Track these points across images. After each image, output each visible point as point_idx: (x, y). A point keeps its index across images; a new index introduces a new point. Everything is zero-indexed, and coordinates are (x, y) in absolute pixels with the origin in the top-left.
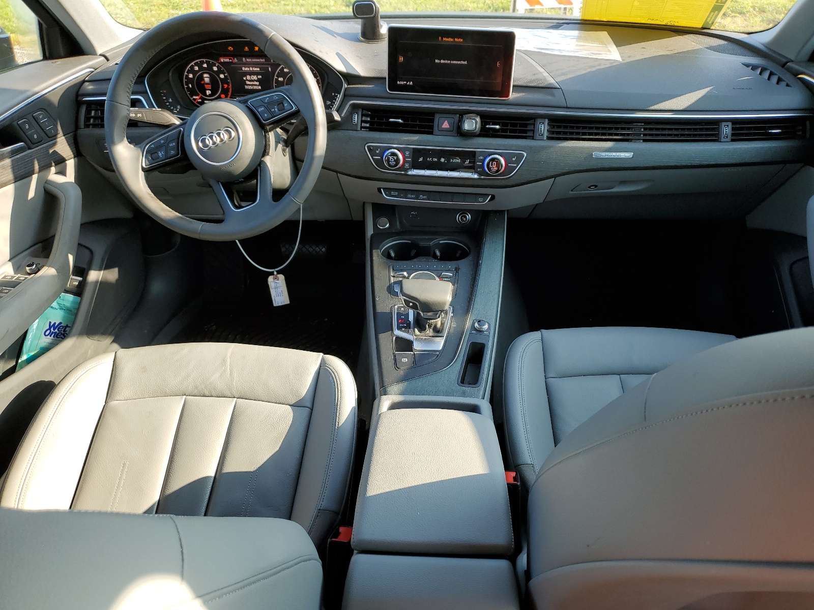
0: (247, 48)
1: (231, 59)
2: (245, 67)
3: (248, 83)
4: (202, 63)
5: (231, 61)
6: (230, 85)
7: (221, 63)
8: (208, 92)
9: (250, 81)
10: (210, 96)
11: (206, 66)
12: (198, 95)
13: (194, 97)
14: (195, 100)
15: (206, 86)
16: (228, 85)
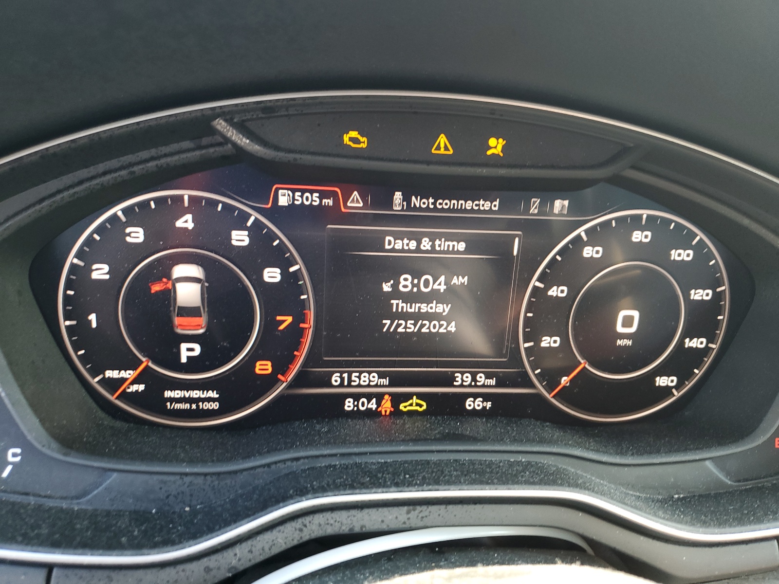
0: (442, 140)
1: (334, 195)
2: (398, 236)
3: (397, 304)
4: (176, 207)
5: (329, 202)
6: (311, 315)
7: (276, 213)
8: (188, 351)
9: (409, 298)
10: (194, 365)
11: (190, 225)
12: (133, 363)
13: (110, 374)
14: (113, 385)
15: (177, 320)
16: (300, 317)
